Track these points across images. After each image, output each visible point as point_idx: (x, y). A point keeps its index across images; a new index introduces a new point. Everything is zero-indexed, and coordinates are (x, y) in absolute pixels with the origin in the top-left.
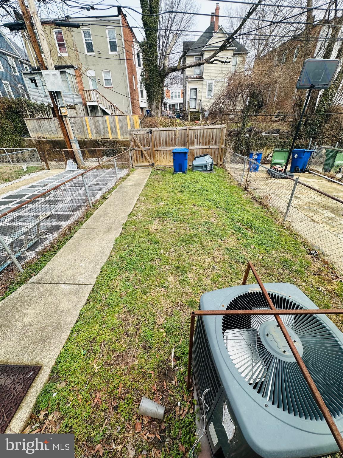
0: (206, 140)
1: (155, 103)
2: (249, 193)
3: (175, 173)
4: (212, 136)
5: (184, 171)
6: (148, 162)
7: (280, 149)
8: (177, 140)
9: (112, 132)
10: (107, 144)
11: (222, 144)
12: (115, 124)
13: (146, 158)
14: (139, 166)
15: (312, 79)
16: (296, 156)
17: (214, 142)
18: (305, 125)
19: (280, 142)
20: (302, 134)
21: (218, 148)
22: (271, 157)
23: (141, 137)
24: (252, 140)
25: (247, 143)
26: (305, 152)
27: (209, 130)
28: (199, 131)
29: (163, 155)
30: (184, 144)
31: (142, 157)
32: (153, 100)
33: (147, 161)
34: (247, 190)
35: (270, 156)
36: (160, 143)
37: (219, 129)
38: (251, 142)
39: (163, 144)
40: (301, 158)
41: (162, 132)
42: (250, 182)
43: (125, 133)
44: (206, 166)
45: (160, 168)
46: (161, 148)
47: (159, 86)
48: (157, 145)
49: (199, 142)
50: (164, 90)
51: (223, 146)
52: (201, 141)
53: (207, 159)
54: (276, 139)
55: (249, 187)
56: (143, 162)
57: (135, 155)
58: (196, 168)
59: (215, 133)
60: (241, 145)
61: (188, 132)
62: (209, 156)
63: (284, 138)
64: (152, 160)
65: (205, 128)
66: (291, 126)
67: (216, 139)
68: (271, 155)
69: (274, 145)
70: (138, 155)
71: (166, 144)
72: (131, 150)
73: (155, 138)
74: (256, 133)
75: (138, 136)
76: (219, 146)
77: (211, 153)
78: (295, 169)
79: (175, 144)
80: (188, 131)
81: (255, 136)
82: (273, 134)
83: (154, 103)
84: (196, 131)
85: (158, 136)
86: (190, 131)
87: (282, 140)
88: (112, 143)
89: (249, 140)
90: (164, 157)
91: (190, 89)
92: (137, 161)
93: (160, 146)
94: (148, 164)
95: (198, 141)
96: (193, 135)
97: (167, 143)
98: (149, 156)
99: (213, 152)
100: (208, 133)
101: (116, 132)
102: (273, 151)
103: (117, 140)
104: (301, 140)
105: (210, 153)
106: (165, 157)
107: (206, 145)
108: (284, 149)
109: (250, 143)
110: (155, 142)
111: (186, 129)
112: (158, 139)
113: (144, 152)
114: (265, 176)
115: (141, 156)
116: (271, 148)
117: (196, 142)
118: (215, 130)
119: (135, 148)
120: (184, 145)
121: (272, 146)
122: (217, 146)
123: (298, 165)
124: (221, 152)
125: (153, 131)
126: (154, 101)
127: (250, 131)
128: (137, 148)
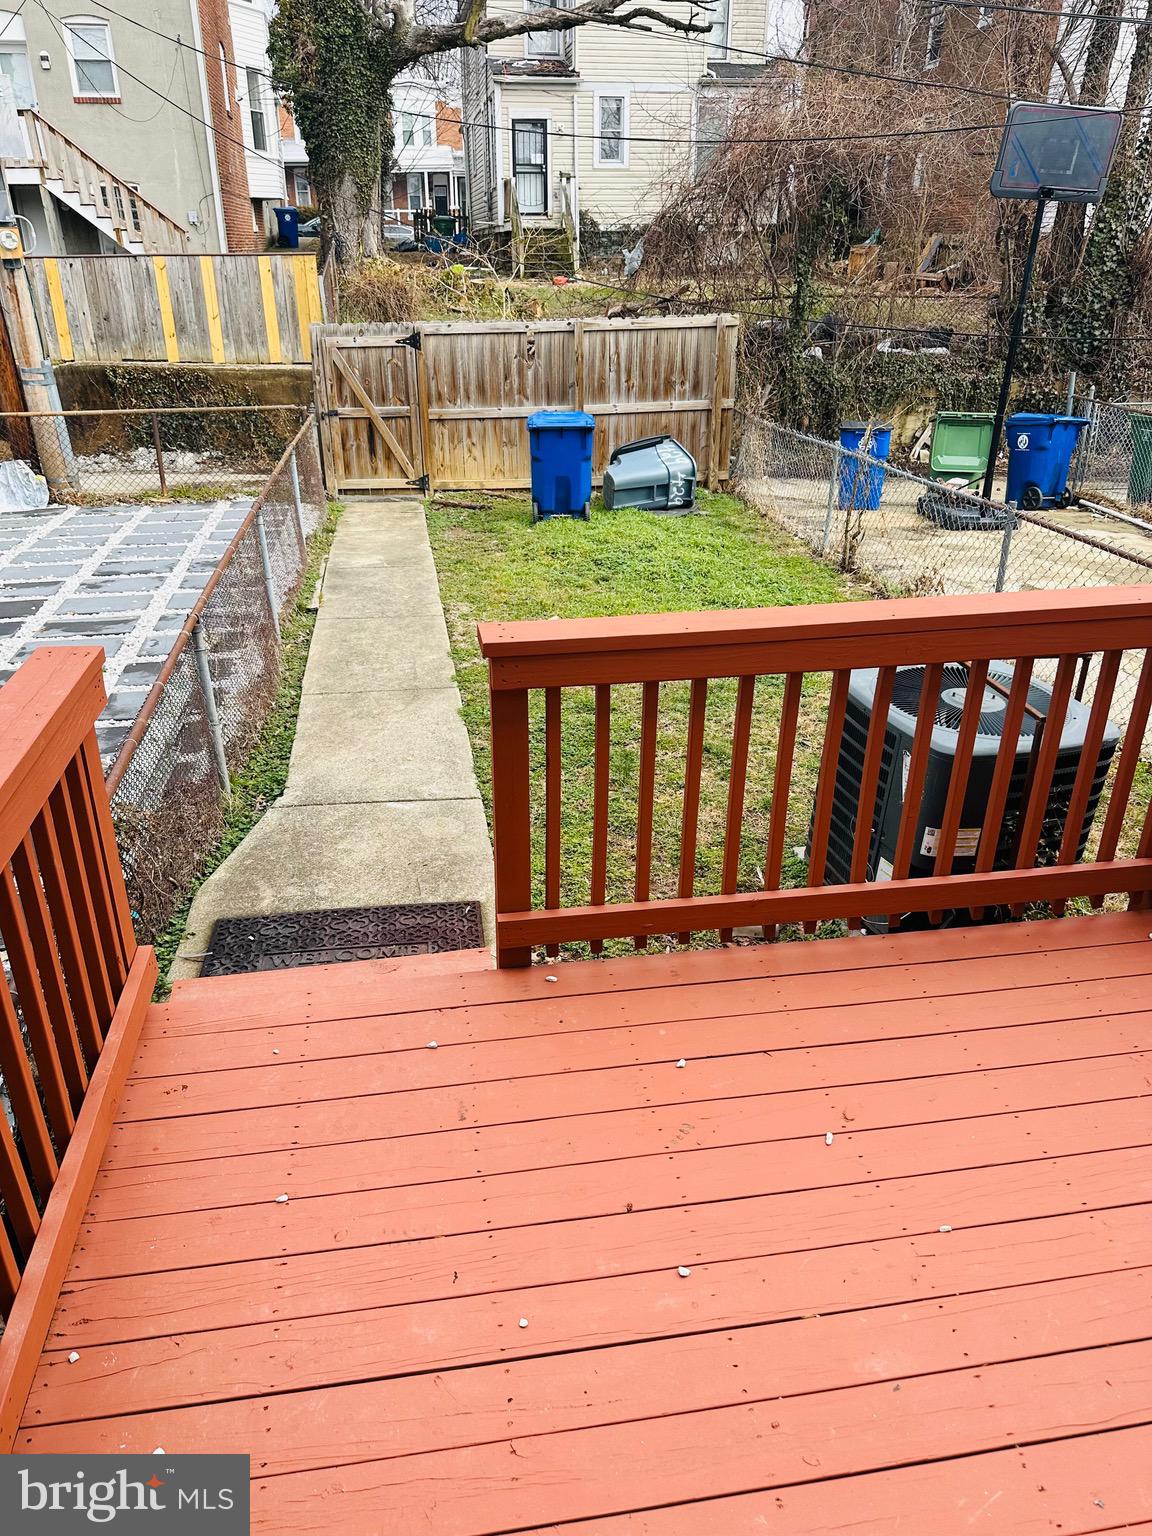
0: (656, 374)
1: (348, 188)
2: (860, 579)
3: (541, 519)
4: (678, 359)
5: (580, 509)
6: (399, 474)
7: (959, 414)
8: (530, 373)
9: (181, 330)
10: (158, 386)
11: (725, 394)
12: (198, 292)
13: (389, 455)
14: (354, 491)
15: (1041, 168)
16: (1023, 441)
17: (687, 386)
18: (1048, 312)
19: (958, 385)
20: (1043, 352)
21: (709, 411)
22: (925, 446)
23: (367, 359)
24: (840, 376)
25: (819, 389)
26: (1053, 425)
27: (665, 337)
28: (624, 339)
29: (466, 441)
30: (559, 391)
31: (373, 451)
32: (341, 172)
33: (396, 468)
34: (850, 571)
35: (920, 443)
36: (454, 386)
37: (709, 331)
38: (837, 384)
39: (467, 391)
40: (1043, 449)
41: (462, 342)
42: (859, 537)
43: (248, 335)
44: (665, 489)
45: (457, 499)
46: (457, 410)
47: (369, 108)
48: (440, 397)
49: (624, 385)
50: (391, 127)
51: (729, 403)
52: (636, 380)
53: (669, 456)
54: (939, 369)
55: (857, 559)
56: (375, 471)
57: (338, 440)
58: (623, 494)
59: (694, 345)
60: (795, 398)
61: (580, 343)
62: (672, 445)
63: (970, 367)
64: (418, 462)
65: (649, 326)
66: (993, 316)
67: (696, 372)
68: (925, 438)
69: (932, 395)
70: (351, 442)
71: (481, 389)
72: (320, 418)
73: (430, 363)
74: (853, 346)
75: (356, 356)
76: (714, 400)
77: (680, 432)
78: (1025, 495)
79: (522, 391)
80: (580, 338)
81: (850, 358)
82: (924, 350)
83: (344, 187)
84: (611, 338)
85: (444, 358)
86: (586, 338)
87: (963, 375)
88: (182, 383)
89: (824, 373)
90: (473, 449)
91: (514, 122)
92: (347, 467)
93: (453, 401)
94: (401, 483)
95: (623, 378)
96: (598, 355)
97: (488, 387)
98: (402, 445)
99: (686, 429)
100: (665, 348)
101: (204, 331)
102: (933, 420)
103: (210, 367)
104: (1041, 376)
105: (675, 432)
106: (477, 452)
107: (655, 396)
108: (975, 415)
109: (831, 385)
110: (433, 384)
111: (568, 328)
112: (445, 370)
113: (382, 426)
114: (911, 524)
115: (365, 445)
116: (921, 409)
117: (612, 387)
118: (692, 336)
119: (340, 410)
120: (563, 398)
121: (927, 400)
122: (702, 403)
123: (1033, 478)
124: (722, 425)
125: (422, 335)
126: (348, 179)
127: (827, 334)
128: (347, 410)
